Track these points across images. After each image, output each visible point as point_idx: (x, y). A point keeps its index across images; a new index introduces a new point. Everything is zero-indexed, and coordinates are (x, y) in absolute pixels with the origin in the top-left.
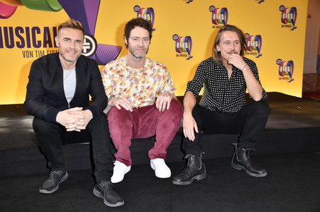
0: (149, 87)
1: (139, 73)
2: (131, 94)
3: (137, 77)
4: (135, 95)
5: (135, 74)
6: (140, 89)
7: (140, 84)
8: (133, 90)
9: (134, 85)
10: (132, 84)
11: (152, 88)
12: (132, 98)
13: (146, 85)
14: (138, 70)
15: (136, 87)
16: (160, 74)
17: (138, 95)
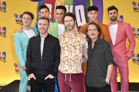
0: (78, 41)
1: (73, 35)
2: (69, 44)
3: (72, 36)
4: (71, 45)
5: (71, 35)
6: (73, 41)
7: (74, 40)
8: (70, 42)
9: (71, 40)
10: (70, 40)
11: (80, 42)
12: (70, 46)
13: (77, 40)
14: (72, 34)
15: (72, 41)
16: (83, 36)
17: (73, 45)
